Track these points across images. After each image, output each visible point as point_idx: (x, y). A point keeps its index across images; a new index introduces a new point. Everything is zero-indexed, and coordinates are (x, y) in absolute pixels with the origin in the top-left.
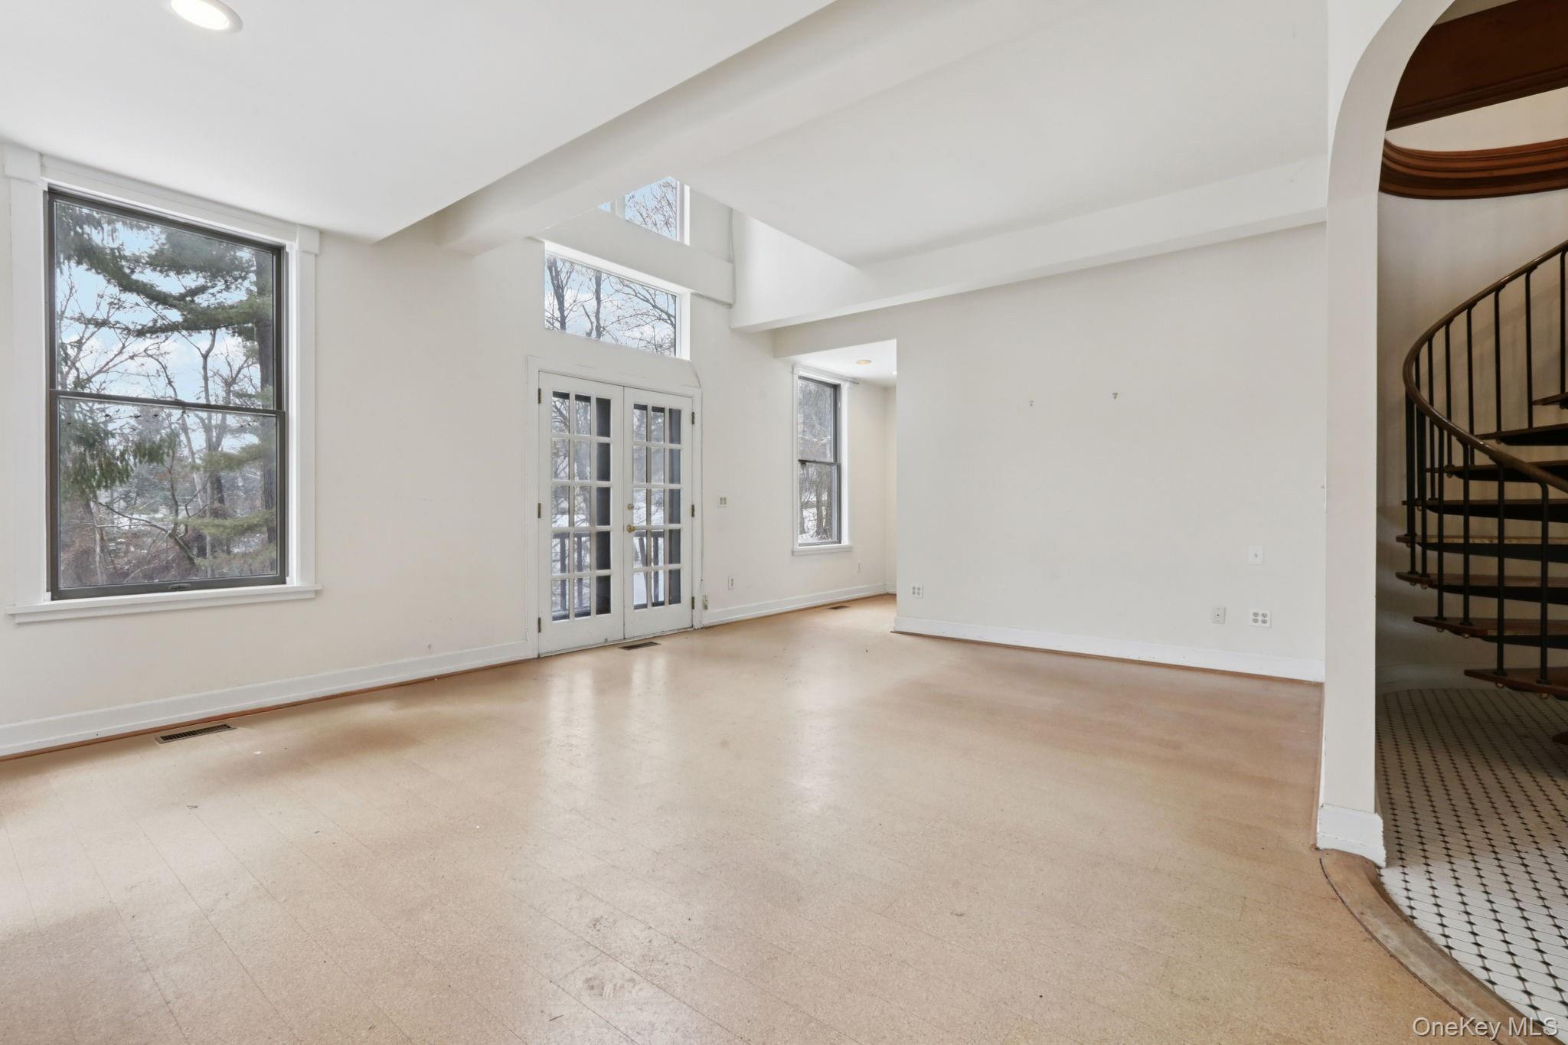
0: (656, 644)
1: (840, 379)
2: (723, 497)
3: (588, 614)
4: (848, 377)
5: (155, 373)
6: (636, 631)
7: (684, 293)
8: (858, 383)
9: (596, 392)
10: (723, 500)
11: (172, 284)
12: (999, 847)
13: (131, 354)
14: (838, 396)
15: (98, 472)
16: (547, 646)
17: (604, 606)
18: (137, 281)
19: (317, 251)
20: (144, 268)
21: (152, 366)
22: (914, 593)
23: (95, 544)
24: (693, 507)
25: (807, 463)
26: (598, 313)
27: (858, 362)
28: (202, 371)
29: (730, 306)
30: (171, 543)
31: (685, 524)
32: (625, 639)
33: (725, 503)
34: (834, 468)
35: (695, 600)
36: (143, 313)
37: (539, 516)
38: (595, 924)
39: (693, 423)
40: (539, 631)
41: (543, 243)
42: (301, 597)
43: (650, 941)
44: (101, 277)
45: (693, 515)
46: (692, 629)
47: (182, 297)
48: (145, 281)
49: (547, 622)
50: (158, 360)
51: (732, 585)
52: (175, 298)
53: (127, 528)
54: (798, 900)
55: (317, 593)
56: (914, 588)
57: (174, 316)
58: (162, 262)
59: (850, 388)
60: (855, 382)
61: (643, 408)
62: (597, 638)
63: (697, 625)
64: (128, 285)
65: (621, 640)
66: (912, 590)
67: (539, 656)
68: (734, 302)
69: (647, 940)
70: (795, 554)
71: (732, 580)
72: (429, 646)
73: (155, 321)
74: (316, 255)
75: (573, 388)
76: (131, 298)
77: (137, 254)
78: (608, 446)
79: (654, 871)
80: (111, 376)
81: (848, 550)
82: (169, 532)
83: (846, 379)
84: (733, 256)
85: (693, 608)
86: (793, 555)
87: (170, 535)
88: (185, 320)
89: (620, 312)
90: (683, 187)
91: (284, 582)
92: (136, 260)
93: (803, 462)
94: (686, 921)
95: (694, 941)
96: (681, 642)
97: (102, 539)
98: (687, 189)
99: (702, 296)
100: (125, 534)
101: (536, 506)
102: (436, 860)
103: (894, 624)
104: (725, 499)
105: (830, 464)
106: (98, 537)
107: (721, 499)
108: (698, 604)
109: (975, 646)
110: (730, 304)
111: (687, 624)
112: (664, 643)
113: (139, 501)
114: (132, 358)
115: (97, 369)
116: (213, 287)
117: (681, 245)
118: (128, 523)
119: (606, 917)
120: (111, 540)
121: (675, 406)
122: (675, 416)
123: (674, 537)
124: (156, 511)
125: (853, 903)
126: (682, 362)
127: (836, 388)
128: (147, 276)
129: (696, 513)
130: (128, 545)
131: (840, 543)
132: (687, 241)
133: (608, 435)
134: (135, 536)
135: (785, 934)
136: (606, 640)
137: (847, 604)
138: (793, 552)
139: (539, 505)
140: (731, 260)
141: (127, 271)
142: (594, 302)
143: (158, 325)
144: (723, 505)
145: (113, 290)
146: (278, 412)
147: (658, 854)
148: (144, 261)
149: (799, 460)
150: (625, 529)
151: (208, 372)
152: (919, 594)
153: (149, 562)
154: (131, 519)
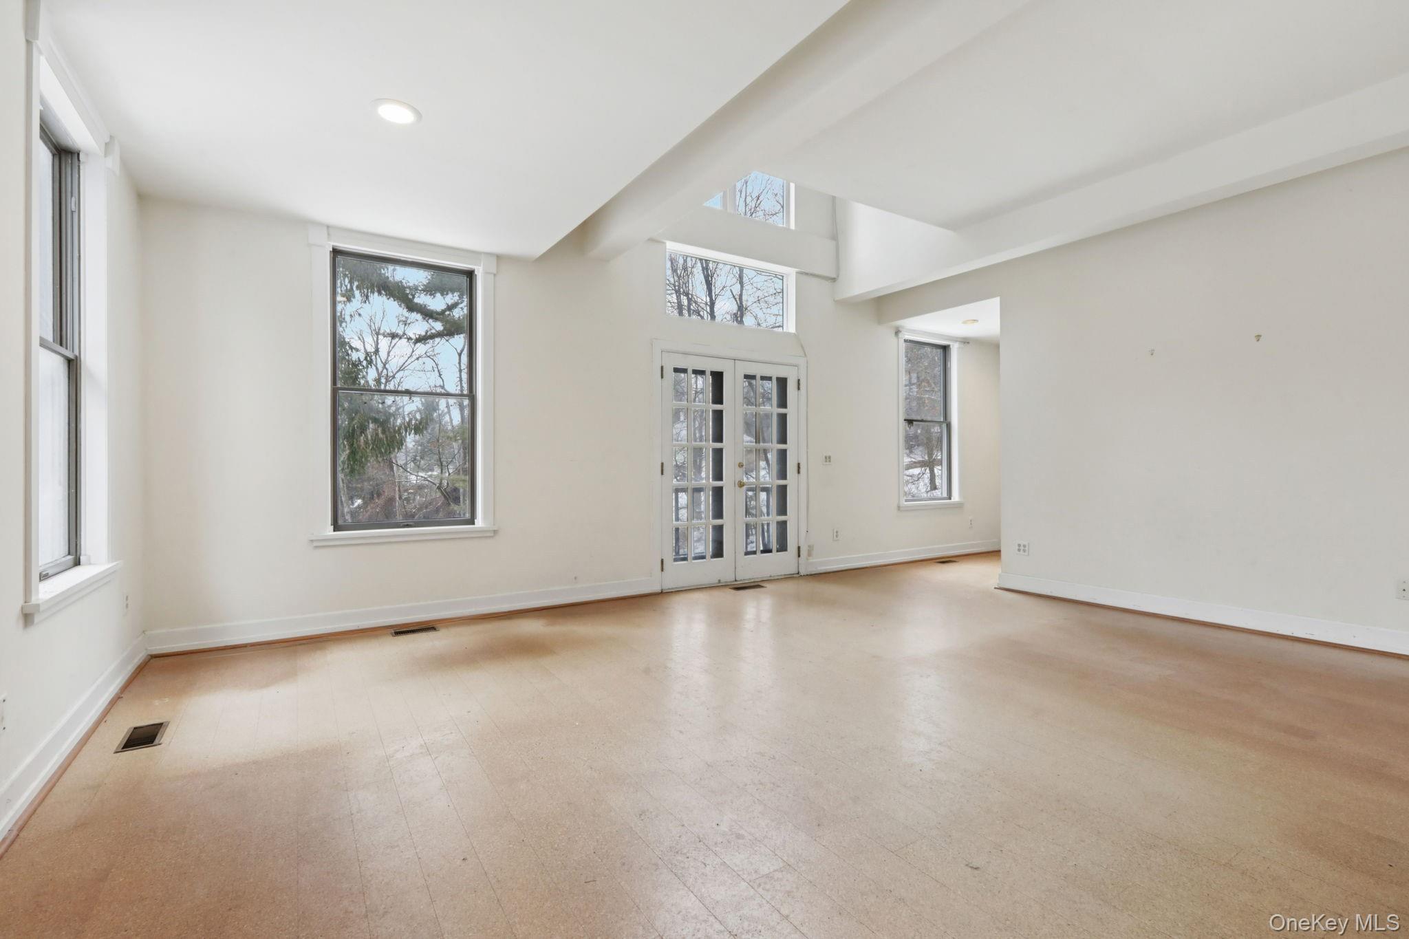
0: (762, 587)
1: (946, 340)
2: (828, 455)
3: (703, 557)
4: (957, 338)
5: (431, 369)
6: (745, 575)
7: (790, 272)
8: (968, 343)
9: (711, 366)
10: (828, 459)
11: (437, 303)
12: (1042, 810)
13: (417, 356)
14: (947, 358)
15: (385, 442)
16: (669, 585)
17: (718, 552)
18: (417, 304)
19: (495, 272)
20: (420, 293)
21: (429, 364)
22: (1019, 550)
23: (395, 493)
24: (799, 464)
25: (914, 423)
26: (741, 296)
27: (965, 322)
28: (458, 366)
29: (834, 280)
30: (439, 494)
31: (791, 480)
32: (736, 580)
33: (830, 461)
34: (944, 426)
35: (801, 549)
36: (419, 327)
37: (662, 474)
38: (641, 815)
39: (799, 389)
40: (662, 570)
41: (664, 243)
42: (485, 535)
43: (680, 837)
44: (396, 302)
45: (799, 472)
46: (797, 576)
47: (443, 312)
48: (422, 303)
49: (669, 562)
50: (432, 359)
51: (837, 536)
52: (438, 313)
53: (415, 482)
54: (819, 825)
55: (495, 532)
56: (1019, 545)
57: (439, 326)
58: (430, 290)
59: (959, 348)
60: (965, 341)
61: (752, 377)
62: (713, 580)
63: (803, 572)
64: (412, 307)
65: (733, 581)
66: (1017, 548)
67: (662, 592)
68: (838, 276)
69: (678, 835)
70: (901, 509)
71: (837, 532)
72: (575, 578)
73: (427, 332)
74: (495, 275)
75: (691, 363)
76: (415, 316)
77: (416, 284)
78: (721, 412)
79: (701, 779)
80: (406, 373)
81: (959, 506)
82: (438, 485)
83: (955, 339)
84: (837, 234)
85: (799, 556)
86: (899, 510)
87: (439, 488)
88: (445, 329)
89: (760, 293)
90: (789, 184)
91: (473, 524)
92: (416, 288)
93: (910, 422)
94: (715, 826)
95: (716, 844)
96: (790, 587)
97: (399, 490)
98: (792, 186)
99: (807, 274)
100: (413, 487)
101: (660, 465)
102: (541, 745)
103: (998, 581)
104: (830, 457)
105: (940, 423)
106: (397, 489)
107: (826, 458)
108: (804, 552)
109: (1086, 608)
110: (834, 279)
111: (794, 570)
112: (769, 586)
113: (422, 462)
114: (418, 359)
115: (398, 368)
116: (462, 303)
117: (788, 229)
118: (415, 479)
119: (652, 810)
120: (406, 490)
121: (782, 375)
122: (782, 383)
123: (783, 491)
124: (432, 470)
125: (870, 838)
126: (789, 334)
127: (945, 349)
128: (421, 299)
129: (801, 470)
130: (414, 494)
131: (950, 499)
132: (793, 226)
133: (721, 403)
134: (420, 488)
135: (797, 852)
136: (719, 581)
137: (954, 559)
138: (899, 507)
139: (662, 464)
140: (835, 237)
141: (410, 297)
142: (738, 286)
143: (428, 334)
144: (827, 463)
145: (405, 312)
146: (472, 397)
147: (709, 766)
148: (420, 289)
149: (905, 420)
150: (736, 485)
151: (462, 365)
152: (1024, 551)
153: (426, 507)
154: (417, 476)
